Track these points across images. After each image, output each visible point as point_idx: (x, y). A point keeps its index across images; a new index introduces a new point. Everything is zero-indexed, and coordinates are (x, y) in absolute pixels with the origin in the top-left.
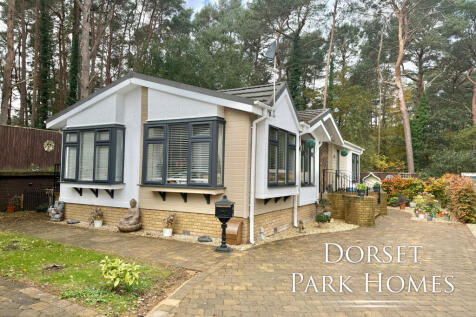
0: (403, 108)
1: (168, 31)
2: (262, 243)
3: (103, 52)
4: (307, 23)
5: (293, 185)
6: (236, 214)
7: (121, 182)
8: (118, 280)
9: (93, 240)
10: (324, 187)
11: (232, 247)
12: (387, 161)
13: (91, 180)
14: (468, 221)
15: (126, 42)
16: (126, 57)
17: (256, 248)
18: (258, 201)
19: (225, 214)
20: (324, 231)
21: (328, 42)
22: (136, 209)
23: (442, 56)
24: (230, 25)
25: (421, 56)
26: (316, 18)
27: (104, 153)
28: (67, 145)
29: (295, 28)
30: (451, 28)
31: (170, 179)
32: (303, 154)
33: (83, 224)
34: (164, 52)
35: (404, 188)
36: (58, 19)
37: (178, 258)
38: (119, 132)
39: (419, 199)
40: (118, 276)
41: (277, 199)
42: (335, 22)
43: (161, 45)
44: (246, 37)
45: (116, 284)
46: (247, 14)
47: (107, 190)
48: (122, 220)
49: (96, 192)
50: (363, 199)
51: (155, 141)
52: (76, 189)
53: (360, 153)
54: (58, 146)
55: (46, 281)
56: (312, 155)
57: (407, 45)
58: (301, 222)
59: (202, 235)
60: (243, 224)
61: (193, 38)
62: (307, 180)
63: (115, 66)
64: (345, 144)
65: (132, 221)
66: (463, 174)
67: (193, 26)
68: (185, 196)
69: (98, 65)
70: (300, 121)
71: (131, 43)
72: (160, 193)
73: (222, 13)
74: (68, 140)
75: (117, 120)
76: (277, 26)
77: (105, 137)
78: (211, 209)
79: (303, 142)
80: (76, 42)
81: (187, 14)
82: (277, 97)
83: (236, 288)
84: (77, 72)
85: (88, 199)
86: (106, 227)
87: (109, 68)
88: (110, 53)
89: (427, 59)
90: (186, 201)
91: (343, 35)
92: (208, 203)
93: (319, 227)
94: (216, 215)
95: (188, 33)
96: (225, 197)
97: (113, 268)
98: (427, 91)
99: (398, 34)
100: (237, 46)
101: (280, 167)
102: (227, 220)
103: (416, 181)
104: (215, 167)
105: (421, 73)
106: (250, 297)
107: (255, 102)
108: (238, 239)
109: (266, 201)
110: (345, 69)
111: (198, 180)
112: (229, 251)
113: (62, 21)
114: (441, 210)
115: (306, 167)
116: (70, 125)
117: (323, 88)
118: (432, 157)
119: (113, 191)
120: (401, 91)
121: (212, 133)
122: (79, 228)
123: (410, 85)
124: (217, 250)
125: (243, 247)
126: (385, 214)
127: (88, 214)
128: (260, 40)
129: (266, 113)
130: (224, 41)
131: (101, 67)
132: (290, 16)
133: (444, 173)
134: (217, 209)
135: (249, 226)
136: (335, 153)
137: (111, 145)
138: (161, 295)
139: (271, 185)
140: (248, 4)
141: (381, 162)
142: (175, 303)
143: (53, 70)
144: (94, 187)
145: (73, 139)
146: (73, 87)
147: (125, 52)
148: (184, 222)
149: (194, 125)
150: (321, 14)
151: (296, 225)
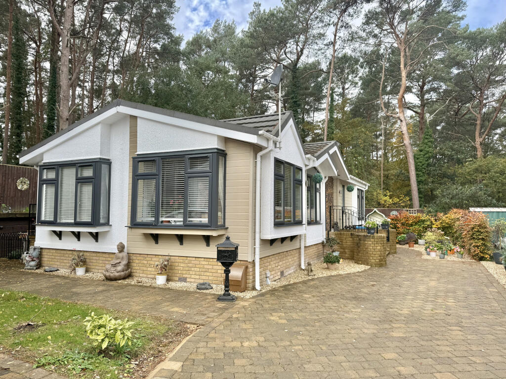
0: (407, 141)
1: (156, 60)
2: (269, 288)
3: (84, 81)
4: (305, 52)
5: (300, 223)
6: (240, 257)
7: (107, 223)
8: (107, 340)
9: (74, 290)
10: (331, 225)
11: (236, 294)
12: (391, 197)
13: (73, 221)
14: (482, 259)
15: (109, 71)
16: (109, 88)
17: (262, 295)
18: (264, 241)
19: (227, 257)
20: (334, 273)
21: (328, 73)
22: (124, 254)
23: (444, 87)
24: (223, 53)
25: (422, 88)
26: (316, 47)
27: (87, 191)
28: (43, 182)
29: (294, 57)
30: (454, 58)
31: (164, 219)
32: (309, 189)
33: (63, 272)
34: (152, 81)
35: (412, 225)
36: (34, 45)
37: (176, 309)
38: (104, 167)
39: (430, 235)
40: (107, 336)
41: (283, 240)
42: (335, 51)
43: (149, 75)
44: (241, 67)
45: (104, 346)
46: (242, 42)
47: (91, 233)
48: (108, 266)
49: (78, 235)
50: (373, 237)
51: (145, 176)
52: (55, 232)
53: (365, 188)
54: (33, 184)
55: (17, 344)
56: (317, 190)
57: (409, 76)
58: (309, 264)
59: (202, 282)
60: (248, 268)
61: (183, 67)
62: (313, 217)
63: (98, 97)
64: (351, 179)
65: (119, 268)
66: (472, 209)
67: (184, 55)
68: (181, 238)
69: (79, 96)
70: (306, 153)
71: (116, 72)
72: (152, 235)
73: (215, 41)
74: (45, 177)
75: (101, 154)
76: (274, 56)
77: (88, 173)
78: (211, 252)
79: (308, 177)
80: (54, 70)
81: (177, 41)
82: (283, 126)
83: (246, 344)
84: (55, 102)
85: (69, 244)
86: (89, 275)
87: (91, 99)
88: (93, 82)
89: (428, 91)
90: (181, 243)
91: (343, 65)
92: (208, 245)
93: (328, 268)
94: (218, 259)
95: (178, 62)
96: (228, 238)
97: (100, 327)
98: (430, 123)
99: (399, 64)
100: (232, 77)
101: (286, 205)
102: (231, 264)
103: (424, 217)
104: (215, 205)
105: (423, 105)
106: (264, 354)
107: (260, 132)
108: (242, 285)
109: (272, 242)
110: (345, 102)
111: (196, 220)
112: (233, 299)
113: (38, 47)
114: (453, 247)
115: (312, 204)
116: (47, 159)
117: (324, 120)
118: (437, 192)
119: (97, 233)
120: (404, 123)
121: (211, 166)
122: (58, 276)
123: (411, 117)
124: (220, 299)
125: (248, 295)
126: (395, 253)
127: (69, 261)
128: (255, 71)
129: (271, 144)
130: (218, 71)
131: (82, 97)
132: (288, 45)
133: (450, 208)
134: (219, 252)
135: (254, 270)
136: (340, 188)
137: (95, 182)
138: (158, 357)
139: (278, 225)
140: (243, 31)
141: (385, 198)
142: (176, 366)
143: (28, 101)
144: (76, 229)
145: (51, 175)
146: (51, 119)
147: (109, 82)
148: (180, 268)
149: (191, 158)
150: (321, 44)
151: (303, 267)
